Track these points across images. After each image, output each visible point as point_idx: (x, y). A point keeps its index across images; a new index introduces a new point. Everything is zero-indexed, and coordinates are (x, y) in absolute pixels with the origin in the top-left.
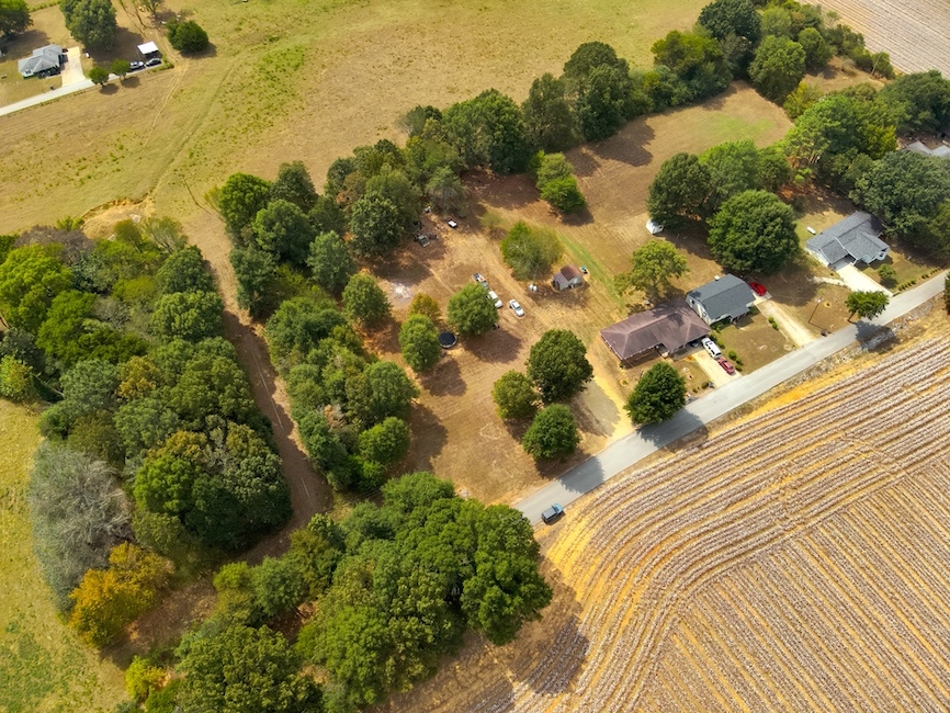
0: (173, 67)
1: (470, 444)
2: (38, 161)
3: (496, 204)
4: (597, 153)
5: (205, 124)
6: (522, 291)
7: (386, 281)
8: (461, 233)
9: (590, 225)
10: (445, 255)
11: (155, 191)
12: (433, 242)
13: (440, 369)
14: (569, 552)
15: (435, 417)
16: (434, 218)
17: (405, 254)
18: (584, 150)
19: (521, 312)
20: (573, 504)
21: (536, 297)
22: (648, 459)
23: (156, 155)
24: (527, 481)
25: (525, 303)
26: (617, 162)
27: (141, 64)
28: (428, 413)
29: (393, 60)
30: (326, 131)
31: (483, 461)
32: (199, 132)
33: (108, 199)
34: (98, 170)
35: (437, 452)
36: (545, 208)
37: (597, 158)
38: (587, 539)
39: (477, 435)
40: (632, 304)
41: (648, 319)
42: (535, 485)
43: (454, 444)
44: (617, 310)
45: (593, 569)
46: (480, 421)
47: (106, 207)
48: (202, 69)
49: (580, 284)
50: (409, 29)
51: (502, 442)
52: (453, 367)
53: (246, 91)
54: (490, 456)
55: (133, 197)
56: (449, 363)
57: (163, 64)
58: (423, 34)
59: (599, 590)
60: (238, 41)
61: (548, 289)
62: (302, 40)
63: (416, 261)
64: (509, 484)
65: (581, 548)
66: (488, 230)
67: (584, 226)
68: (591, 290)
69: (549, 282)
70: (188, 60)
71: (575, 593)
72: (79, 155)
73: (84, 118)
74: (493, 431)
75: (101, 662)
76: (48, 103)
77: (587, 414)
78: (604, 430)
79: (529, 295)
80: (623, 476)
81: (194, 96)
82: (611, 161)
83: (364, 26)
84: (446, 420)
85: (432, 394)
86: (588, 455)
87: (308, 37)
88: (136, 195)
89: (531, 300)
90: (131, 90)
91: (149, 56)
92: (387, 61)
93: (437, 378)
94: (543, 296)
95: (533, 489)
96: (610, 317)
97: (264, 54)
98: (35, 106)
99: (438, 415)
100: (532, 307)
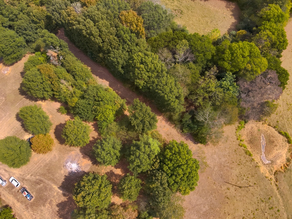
99: (26, 99)
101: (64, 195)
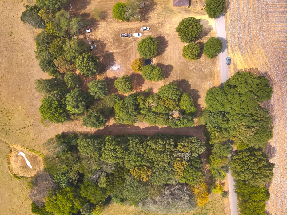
6: (138, 22)
7: (108, 71)
8: (95, 30)
10: (105, 42)
16: (81, 37)
19: (148, 29)
21: (143, 19)
22: (226, 21)
24: (214, 63)
25: (145, 24)
31: (201, 73)
39: (191, 70)
42: (216, 61)
46: (186, 67)
47: (9, 163)
51: (197, 64)
56: (158, 66)
59: (255, 61)
61: (141, 12)
63: (103, 55)
64: (212, 69)
65: (242, 59)
66: (99, 18)
71: (252, 68)
74: (192, 64)
78: (209, 28)
79: (141, 21)
80: (228, 33)
85: (167, 78)
88: (7, 151)
94: (144, 16)
99: (177, 79)
100: (147, 23)
101: (107, 51)
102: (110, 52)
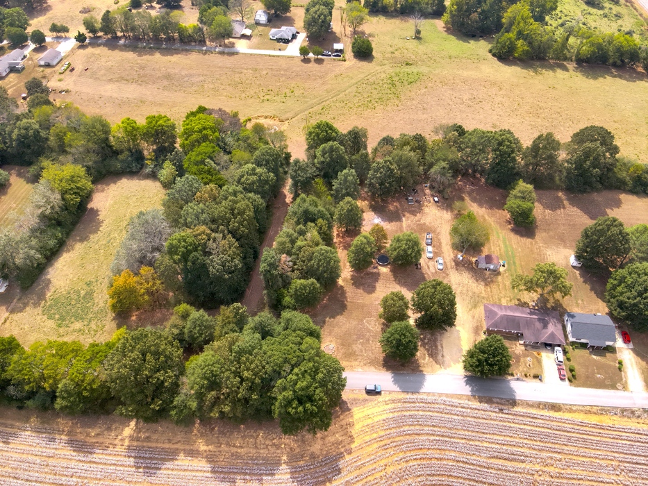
0: (345, 61)
1: (355, 323)
2: (250, 82)
3: (474, 200)
4: (569, 199)
5: (341, 95)
6: (452, 256)
7: (373, 213)
8: (438, 206)
9: (529, 240)
10: (418, 215)
11: (294, 119)
12: (416, 204)
13: (368, 274)
14: (368, 417)
15: (346, 297)
16: (428, 191)
17: (395, 204)
18: (560, 194)
19: (441, 267)
20: (390, 392)
21: (458, 264)
22: (460, 397)
23: (307, 102)
24: (372, 363)
25: (448, 264)
26: (579, 211)
27: (330, 53)
28: (343, 293)
29: (470, 97)
30: (402, 122)
31: (355, 336)
32: (335, 99)
33: (269, 114)
34: (275, 98)
35: (333, 317)
36: (506, 216)
37: (566, 203)
38: (384, 417)
39: (362, 320)
40: (522, 300)
41: (523, 312)
42: (376, 368)
43: (346, 318)
44: (508, 299)
45: (375, 436)
46: (369, 314)
47: (266, 117)
48: (359, 67)
49: (494, 271)
50: (493, 84)
51: (373, 332)
52: (376, 277)
53: (373, 86)
54: (360, 336)
55: (281, 118)
56: (375, 273)
57: (341, 58)
58: (501, 89)
59: (369, 449)
60: (388, 59)
61: (471, 263)
62: (424, 69)
63: (399, 210)
64: (360, 357)
65: (376, 419)
66: (456, 212)
67: (525, 239)
68: (500, 278)
69: (474, 260)
70: (355, 60)
71: (354, 442)
72: (270, 88)
73: (285, 70)
74: (373, 323)
75: (112, 320)
76: (273, 56)
77: (440, 347)
78: (443, 363)
79: (454, 261)
80: (434, 395)
81: (345, 80)
82: (575, 209)
83: (466, 74)
84: (351, 302)
85: (353, 284)
86: (422, 371)
87: (429, 69)
88: (283, 118)
89: (453, 264)
90: (316, 65)
91: (337, 51)
92: (466, 97)
93: (362, 278)
94: (463, 266)
95: (373, 369)
96: (500, 300)
97: (398, 70)
98: (266, 55)
100: (451, 268)
102: (404, 218)
